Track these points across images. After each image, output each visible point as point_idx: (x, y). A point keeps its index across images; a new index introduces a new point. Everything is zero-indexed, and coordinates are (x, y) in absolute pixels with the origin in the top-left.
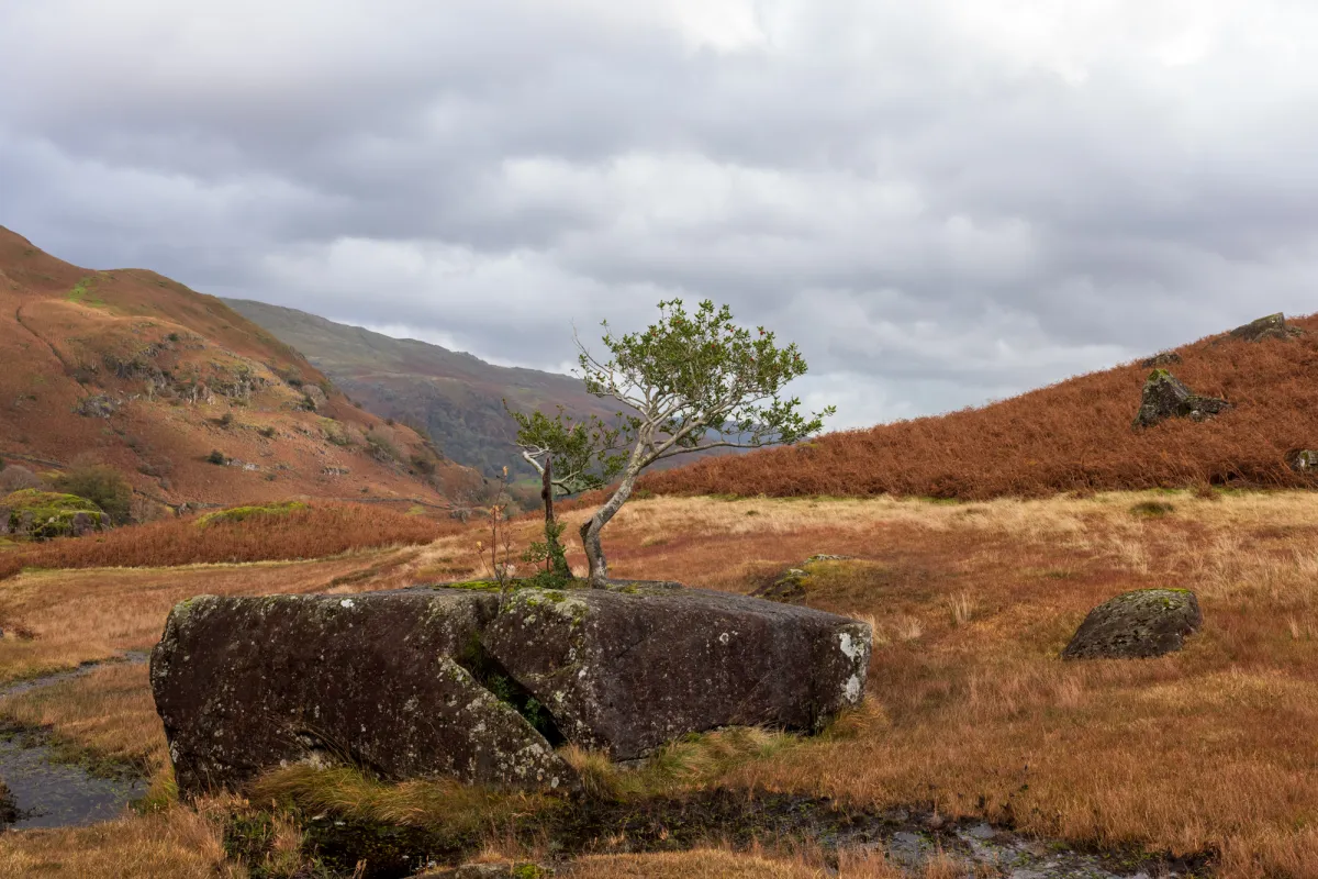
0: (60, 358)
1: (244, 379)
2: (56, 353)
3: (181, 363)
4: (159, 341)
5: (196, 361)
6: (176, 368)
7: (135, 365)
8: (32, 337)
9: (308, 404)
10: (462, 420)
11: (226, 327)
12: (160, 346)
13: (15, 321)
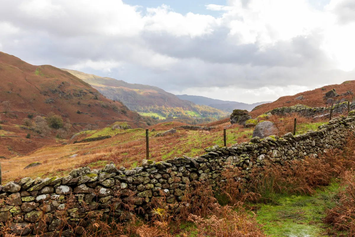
0: (38, 89)
1: (81, 93)
2: (37, 88)
3: (66, 89)
4: (60, 84)
5: (69, 88)
6: (65, 90)
7: (56, 90)
8: (30, 84)
9: (96, 98)
10: (122, 98)
11: (72, 79)
12: (60, 85)
13: (25, 81)
